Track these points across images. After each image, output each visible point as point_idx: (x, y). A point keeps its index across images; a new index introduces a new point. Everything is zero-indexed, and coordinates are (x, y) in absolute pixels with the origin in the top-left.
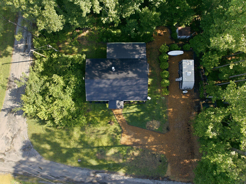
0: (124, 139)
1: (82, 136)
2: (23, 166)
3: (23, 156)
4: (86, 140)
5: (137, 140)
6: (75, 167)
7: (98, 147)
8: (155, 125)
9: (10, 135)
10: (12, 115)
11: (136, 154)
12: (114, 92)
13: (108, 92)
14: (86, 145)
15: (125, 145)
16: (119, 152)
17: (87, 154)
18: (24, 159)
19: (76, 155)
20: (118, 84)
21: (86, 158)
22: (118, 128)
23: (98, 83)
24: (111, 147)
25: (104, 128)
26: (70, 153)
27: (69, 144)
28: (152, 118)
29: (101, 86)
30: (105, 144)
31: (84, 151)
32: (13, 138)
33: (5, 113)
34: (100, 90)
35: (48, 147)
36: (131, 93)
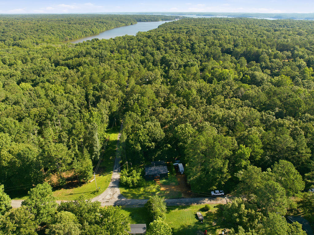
0: (162, 189)
1: (144, 190)
2: (118, 202)
3: (119, 199)
4: (146, 191)
5: (167, 189)
6: (143, 199)
7: (151, 192)
8: (174, 183)
9: (112, 194)
10: (112, 188)
11: (168, 192)
12: (156, 171)
13: (154, 171)
14: (147, 192)
15: (163, 190)
16: (161, 193)
17: (148, 195)
18: (119, 200)
19: (142, 196)
20: (157, 168)
21: (147, 196)
22: (159, 186)
23: (150, 169)
24: (157, 192)
25: (154, 187)
26: (140, 195)
27: (139, 193)
28: (172, 182)
29: (151, 169)
30: (155, 191)
31: (146, 194)
32: (113, 194)
33: (110, 188)
34: (151, 171)
35: (130, 195)
36: (162, 171)
